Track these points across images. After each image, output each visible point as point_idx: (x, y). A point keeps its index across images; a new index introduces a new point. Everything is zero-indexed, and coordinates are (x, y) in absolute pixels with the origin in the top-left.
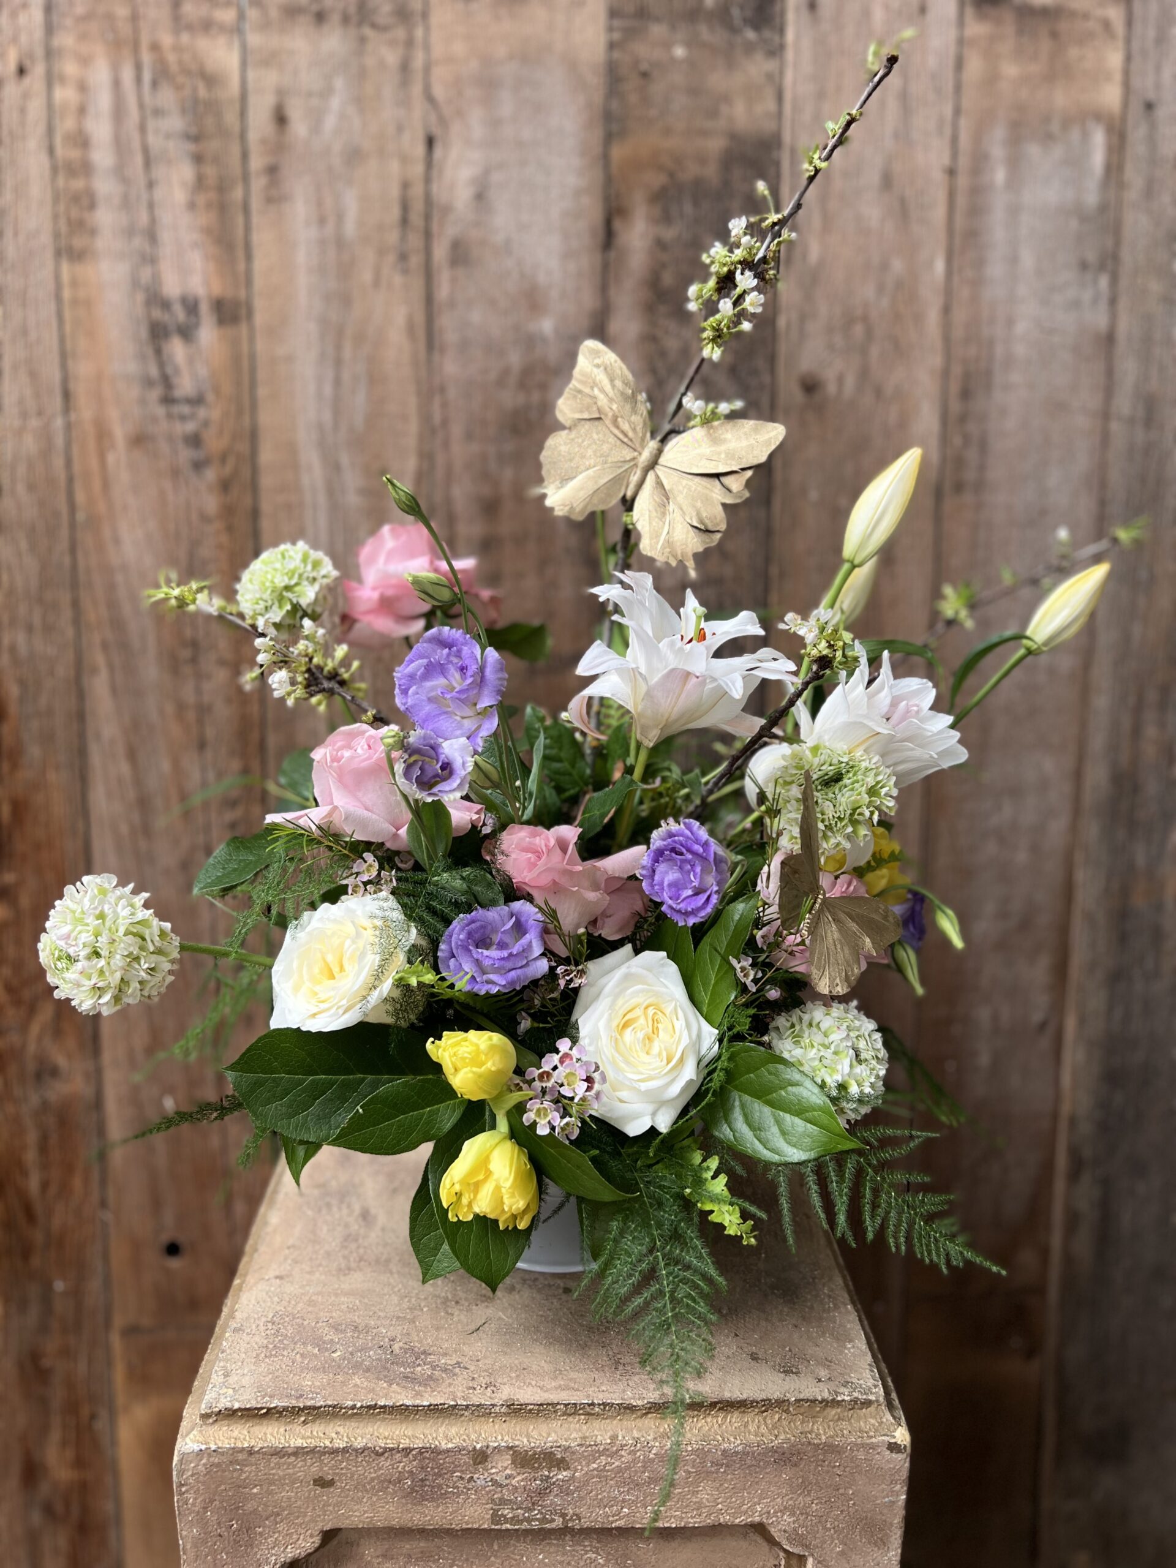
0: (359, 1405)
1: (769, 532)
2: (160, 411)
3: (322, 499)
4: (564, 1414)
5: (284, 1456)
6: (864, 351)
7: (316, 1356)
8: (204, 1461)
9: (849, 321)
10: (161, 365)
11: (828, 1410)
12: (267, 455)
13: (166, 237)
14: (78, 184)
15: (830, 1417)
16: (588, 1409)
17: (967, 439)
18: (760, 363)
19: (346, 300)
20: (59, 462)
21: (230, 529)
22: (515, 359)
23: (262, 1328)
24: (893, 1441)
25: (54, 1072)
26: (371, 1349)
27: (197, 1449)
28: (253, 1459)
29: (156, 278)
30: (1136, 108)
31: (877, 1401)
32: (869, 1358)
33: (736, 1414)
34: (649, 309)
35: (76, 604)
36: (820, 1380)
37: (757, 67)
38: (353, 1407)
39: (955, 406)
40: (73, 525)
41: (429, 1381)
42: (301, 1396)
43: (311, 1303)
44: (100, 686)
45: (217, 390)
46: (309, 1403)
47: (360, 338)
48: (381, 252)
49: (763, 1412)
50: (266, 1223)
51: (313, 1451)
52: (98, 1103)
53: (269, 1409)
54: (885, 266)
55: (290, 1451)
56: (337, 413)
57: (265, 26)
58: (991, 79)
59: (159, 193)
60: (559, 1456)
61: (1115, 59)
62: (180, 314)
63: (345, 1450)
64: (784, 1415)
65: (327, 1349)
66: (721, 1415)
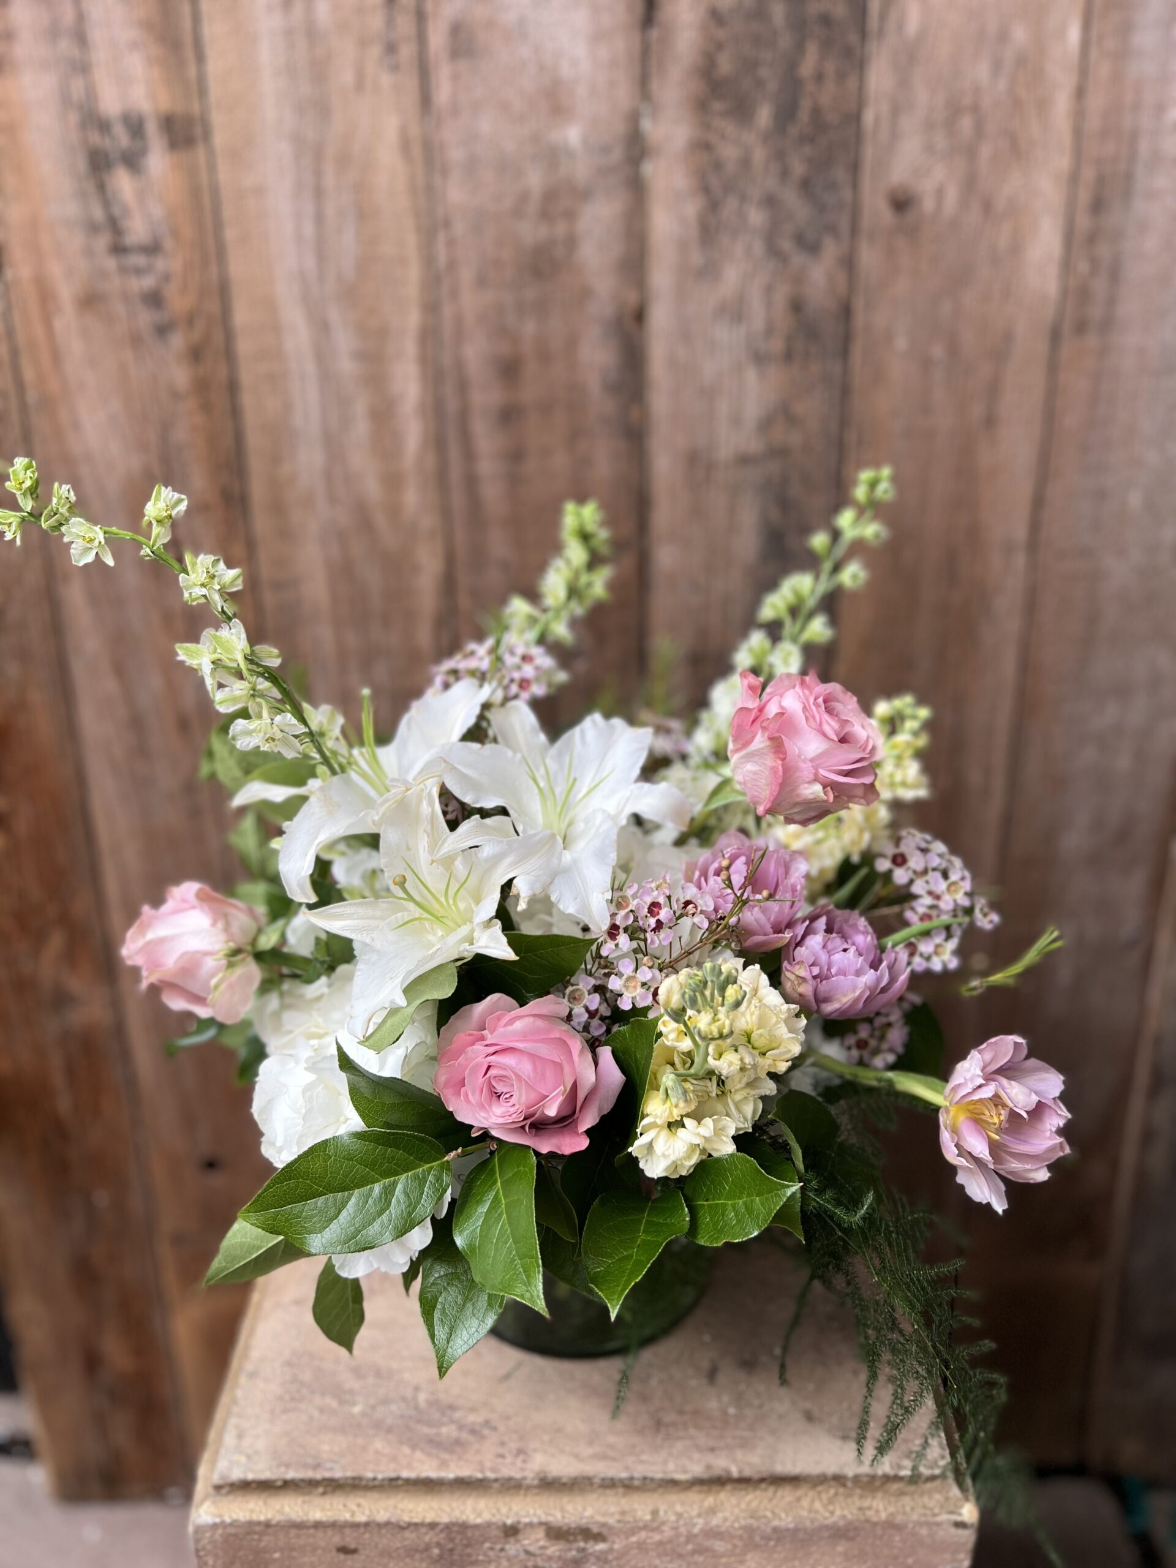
0: (380, 1477)
1: (845, 391)
2: (110, 263)
3: (310, 368)
4: (601, 1489)
5: (303, 1528)
6: (971, 152)
7: (334, 1411)
8: (220, 1532)
9: (954, 111)
10: (107, 204)
11: (889, 1485)
12: (241, 316)
13: (97, 35)
15: (891, 1492)
17: (1094, 263)
18: (840, 174)
19: (322, 109)
21: (206, 407)
22: (535, 180)
24: (959, 1518)
26: (394, 1401)
27: (211, 1521)
28: (270, 1531)
29: (91, 93)
31: (944, 1475)
33: (788, 1487)
34: (701, 106)
39: (1083, 222)
40: (24, 407)
42: (319, 1465)
45: (175, 234)
46: (328, 1475)
47: (344, 161)
48: (363, 43)
51: (333, 1524)
53: (285, 1482)
54: (1003, 36)
55: (309, 1524)
56: (321, 255)
60: (596, 1530)
62: (122, 138)
63: (367, 1525)
64: (841, 1490)
65: (347, 1402)
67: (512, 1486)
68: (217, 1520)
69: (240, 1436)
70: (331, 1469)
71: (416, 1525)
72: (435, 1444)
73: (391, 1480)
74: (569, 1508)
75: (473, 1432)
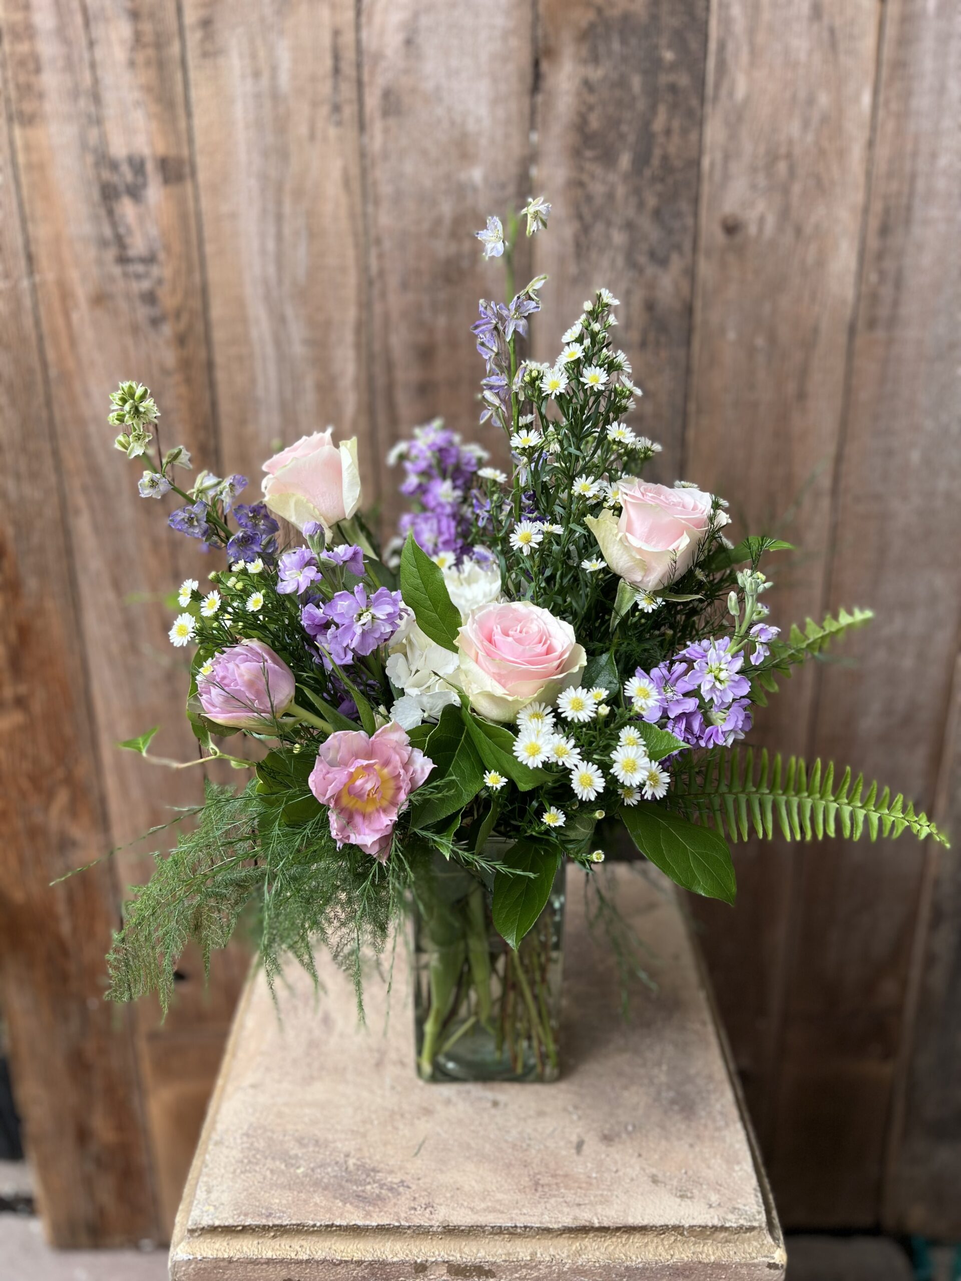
0: (318, 1224)
1: (688, 371)
2: (117, 270)
3: (270, 350)
4: (491, 1233)
5: (258, 1264)
6: (786, 191)
7: (283, 1172)
8: (192, 1266)
9: (773, 158)
10: (114, 225)
11: (717, 1234)
12: (217, 311)
13: (109, 97)
14: (23, 48)
15: (719, 1239)
16: (511, 1230)
17: (882, 274)
18: (684, 206)
19: (283, 154)
20: (28, 321)
21: (188, 381)
22: (447, 208)
23: (239, 1141)
24: (772, 1261)
26: (329, 1165)
27: (186, 1258)
28: (232, 1266)
29: (103, 139)
31: (760, 1227)
32: (754, 1181)
33: (638, 1235)
34: (576, 153)
35: (56, 453)
36: (710, 1206)
38: (314, 1226)
39: (873, 243)
40: (46, 381)
41: (377, 1201)
42: (270, 1214)
43: (280, 1115)
44: (83, 525)
45: (167, 248)
46: (277, 1222)
47: (298, 194)
48: (315, 104)
49: (661, 1234)
50: (242, 1026)
51: (282, 1261)
53: (244, 1227)
54: (811, 101)
55: (263, 1261)
56: (280, 266)
59: (100, 53)
60: (487, 1268)
62: (128, 175)
63: (308, 1261)
64: (679, 1237)
65: (292, 1165)
66: (625, 1236)
67: (422, 1232)
68: (191, 1257)
69: (209, 1191)
70: (279, 1218)
71: (346, 1262)
72: (361, 1198)
73: (327, 1226)
74: (466, 1250)
75: (391, 1189)
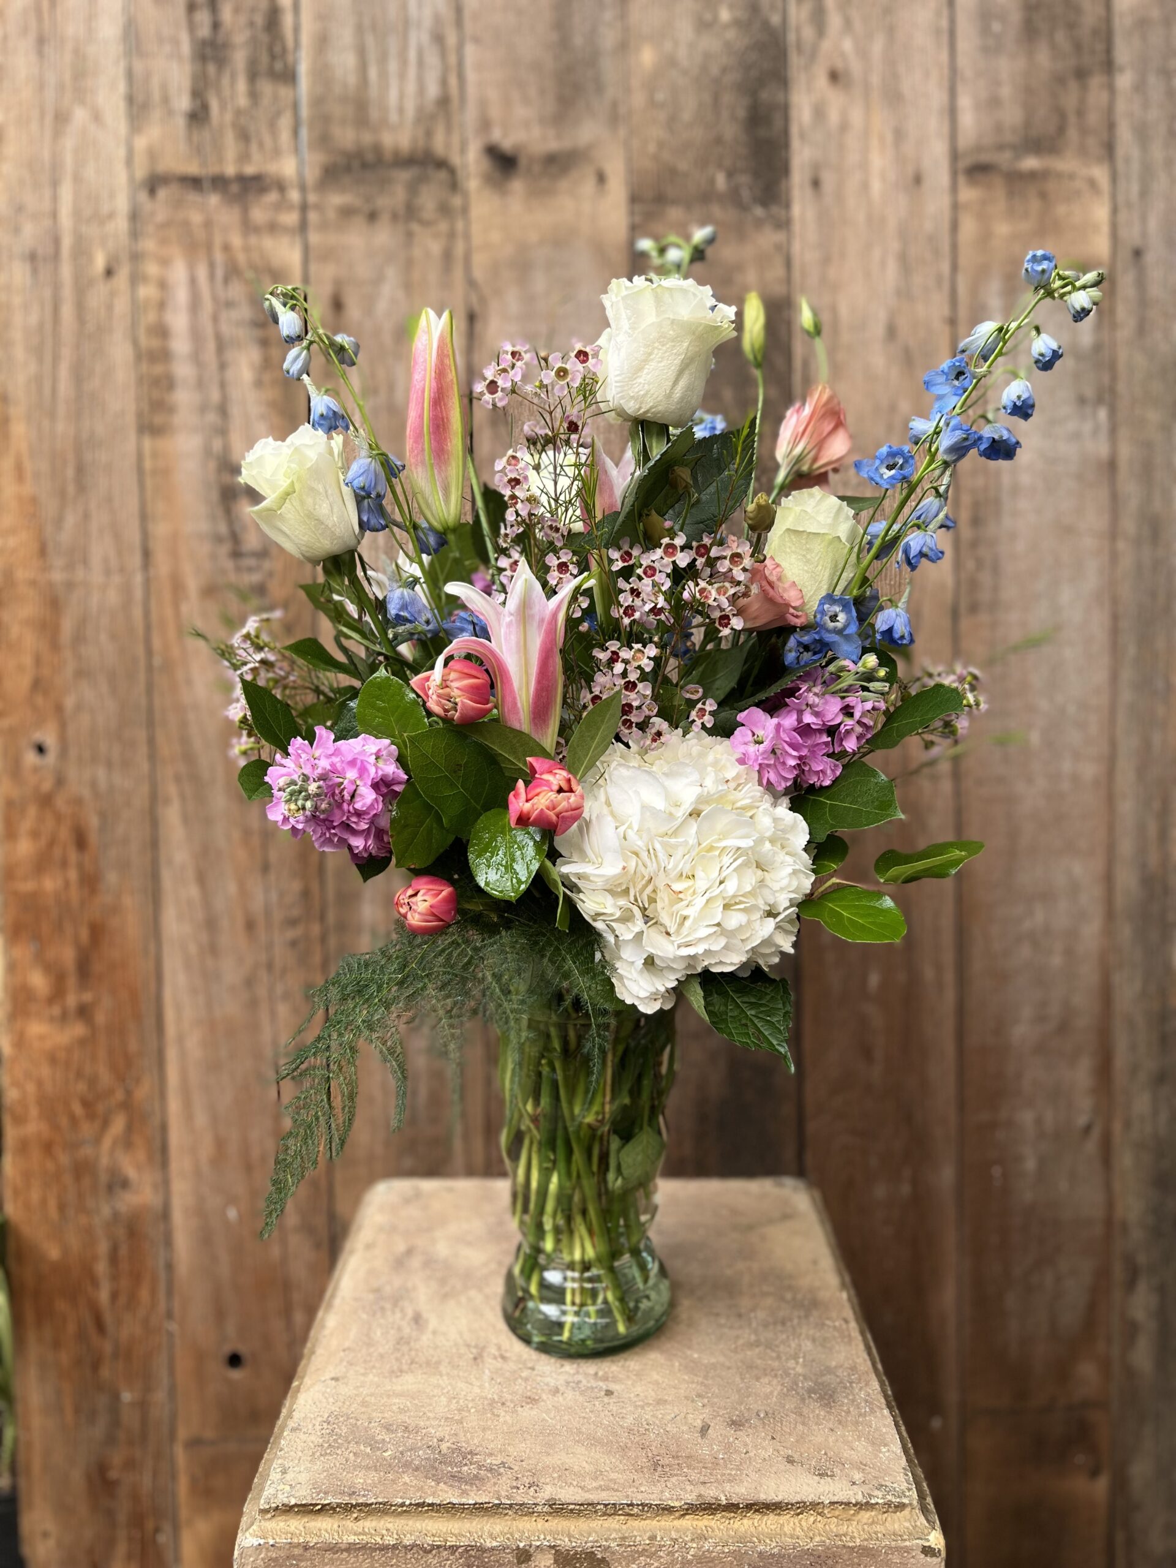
0: (408, 1502)
4: (605, 1514)
5: (337, 1552)
7: (368, 1455)
8: (262, 1556)
10: (231, 523)
11: (862, 1513)
14: (158, 369)
16: (627, 1510)
17: (979, 561)
20: (137, 612)
24: (927, 1544)
25: (125, 1184)
27: (256, 1544)
28: (308, 1554)
29: (227, 447)
30: (1125, 254)
32: (903, 1462)
35: (151, 741)
36: (854, 1483)
37: (768, 238)
38: (403, 1505)
41: (475, 1480)
42: (354, 1493)
43: (364, 1403)
44: (172, 816)
46: (360, 1501)
49: (798, 1514)
50: (323, 1327)
51: (363, 1548)
52: (165, 1215)
53: (324, 1506)
55: (343, 1546)
57: (324, 227)
58: (985, 237)
59: (230, 374)
60: (599, 1556)
61: (1101, 213)
63: (394, 1547)
65: (378, 1449)
66: (758, 1517)
68: (262, 1542)
70: (364, 1496)
72: (456, 1478)
73: (418, 1505)
74: (576, 1533)
75: (491, 1470)
